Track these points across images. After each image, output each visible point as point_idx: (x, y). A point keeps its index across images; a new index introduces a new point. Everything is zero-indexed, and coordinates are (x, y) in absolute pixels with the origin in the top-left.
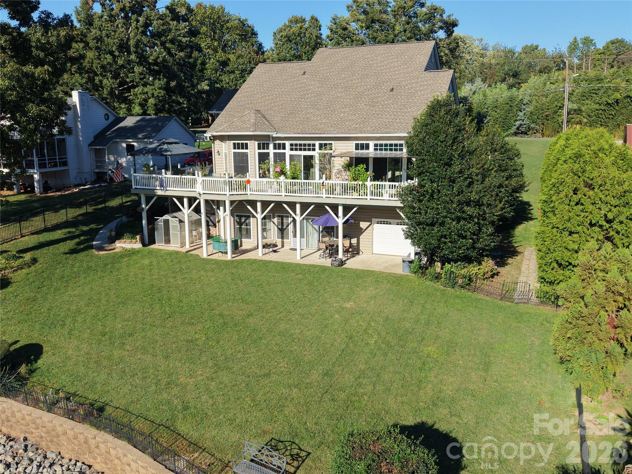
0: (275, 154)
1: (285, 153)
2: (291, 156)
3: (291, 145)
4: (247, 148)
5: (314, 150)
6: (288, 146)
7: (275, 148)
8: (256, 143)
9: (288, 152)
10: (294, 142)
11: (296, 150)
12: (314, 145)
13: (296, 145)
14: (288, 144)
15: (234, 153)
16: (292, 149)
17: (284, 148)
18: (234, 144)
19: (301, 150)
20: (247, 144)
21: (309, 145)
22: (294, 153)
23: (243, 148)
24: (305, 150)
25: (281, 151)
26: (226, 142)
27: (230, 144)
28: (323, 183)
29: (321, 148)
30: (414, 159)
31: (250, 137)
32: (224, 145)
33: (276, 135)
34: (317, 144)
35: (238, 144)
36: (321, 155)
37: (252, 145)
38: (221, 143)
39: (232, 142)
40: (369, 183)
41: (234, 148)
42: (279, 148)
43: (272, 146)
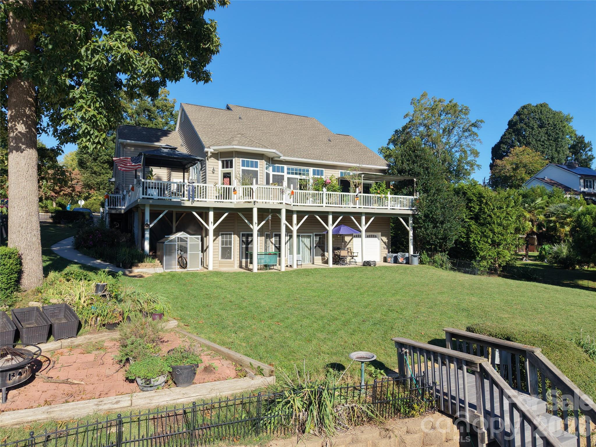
0: (273, 175)
1: (283, 176)
2: (288, 179)
3: (288, 169)
4: (257, 167)
5: (308, 175)
6: (286, 170)
7: (274, 171)
8: (265, 163)
9: (286, 175)
10: (291, 167)
11: (292, 173)
12: (308, 171)
13: (292, 169)
14: (286, 167)
15: (243, 170)
16: (288, 173)
17: (283, 171)
18: (243, 162)
19: (296, 174)
20: (257, 163)
21: (304, 170)
22: (291, 176)
23: (252, 166)
24: (300, 174)
25: (280, 173)
26: (234, 160)
27: (238, 161)
28: (357, 195)
29: (314, 174)
30: (415, 179)
31: (260, 156)
32: (220, 163)
33: (282, 158)
34: (311, 170)
35: (248, 162)
36: (314, 179)
37: (262, 164)
38: (216, 161)
39: (241, 159)
40: (389, 196)
41: (243, 165)
42: (278, 171)
43: (271, 168)
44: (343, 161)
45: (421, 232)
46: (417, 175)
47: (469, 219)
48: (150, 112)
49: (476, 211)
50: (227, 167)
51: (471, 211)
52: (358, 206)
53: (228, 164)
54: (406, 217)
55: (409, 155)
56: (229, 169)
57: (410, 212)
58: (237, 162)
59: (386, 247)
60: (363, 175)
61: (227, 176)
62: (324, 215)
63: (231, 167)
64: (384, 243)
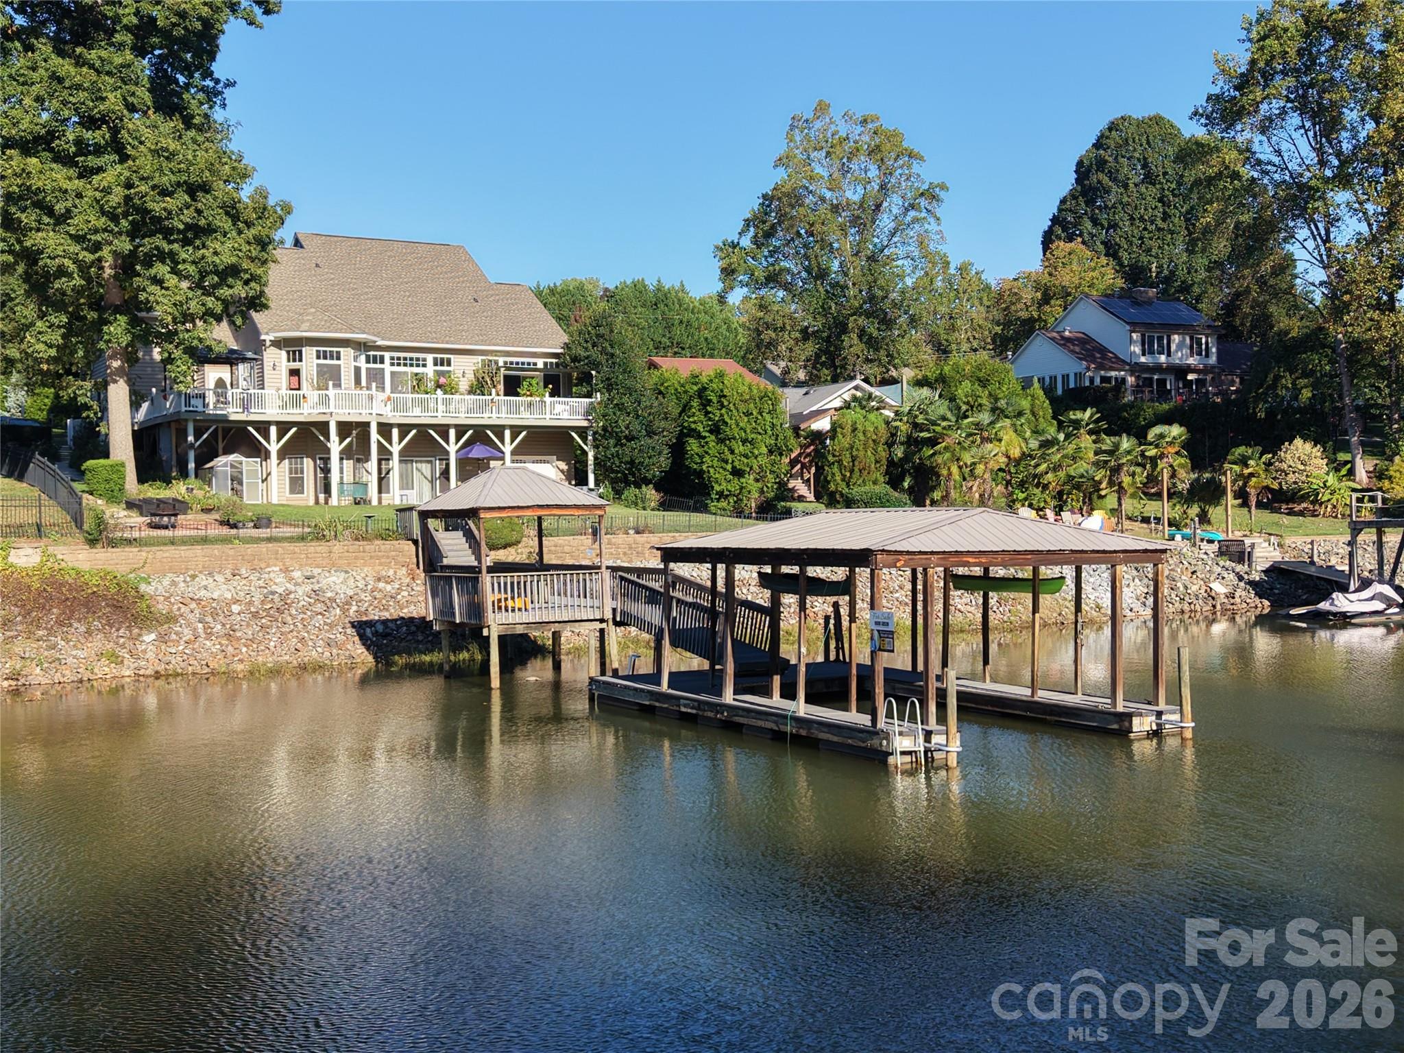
0: (367, 369)
1: (383, 369)
2: (393, 373)
3: (392, 358)
4: (338, 358)
5: (424, 366)
6: (387, 360)
7: (368, 361)
8: (352, 351)
9: (387, 368)
10: (396, 354)
11: (399, 364)
12: (424, 360)
13: (399, 359)
14: (387, 355)
15: (318, 365)
16: (392, 364)
17: (382, 362)
18: (318, 352)
19: (405, 365)
20: (338, 353)
21: (418, 359)
22: (396, 369)
23: (332, 359)
24: (412, 365)
25: (378, 366)
26: (304, 349)
27: (311, 352)
28: (492, 400)
29: (435, 364)
30: (594, 373)
31: (345, 343)
32: (284, 354)
33: (380, 343)
34: (430, 358)
35: (325, 352)
36: (435, 372)
37: (347, 353)
38: (278, 351)
39: (315, 349)
40: (548, 399)
41: (318, 357)
42: (375, 362)
43: (363, 358)
44: (483, 343)
46: (596, 365)
47: (708, 431)
49: (717, 419)
50: (294, 360)
51: (710, 419)
52: (494, 415)
53: (296, 356)
54: (582, 432)
55: (589, 333)
56: (297, 363)
57: (585, 424)
58: (309, 353)
59: (565, 477)
61: (295, 373)
62: (443, 430)
63: (301, 360)
64: (562, 471)
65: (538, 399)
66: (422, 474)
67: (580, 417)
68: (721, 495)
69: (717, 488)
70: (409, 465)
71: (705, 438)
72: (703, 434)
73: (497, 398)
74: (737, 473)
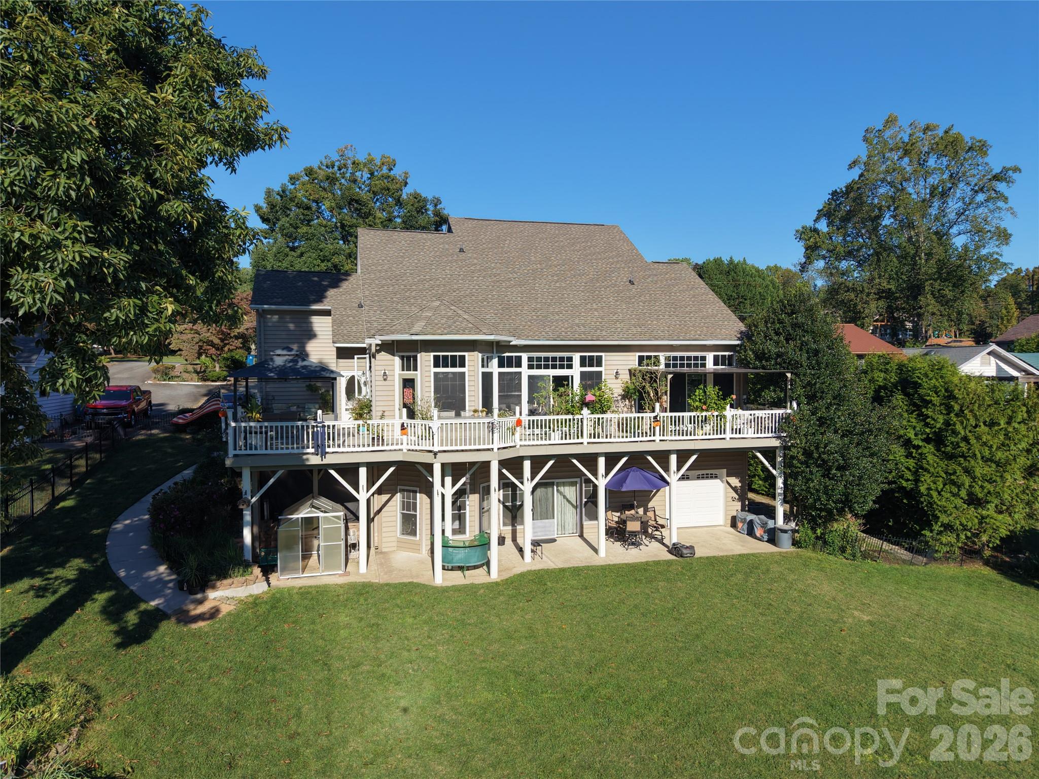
0: (500, 373)
1: (519, 374)
2: (530, 378)
3: (531, 359)
4: (463, 365)
5: (570, 367)
6: (525, 362)
7: (501, 365)
8: (480, 355)
9: (525, 372)
10: (535, 354)
11: (539, 367)
12: (570, 359)
13: (539, 359)
14: (525, 357)
15: (436, 374)
16: (530, 367)
17: (519, 365)
18: (436, 358)
19: (546, 367)
20: (462, 358)
21: (562, 359)
22: (535, 372)
23: (454, 366)
24: (554, 367)
25: (514, 370)
26: (419, 355)
27: (427, 358)
28: (655, 417)
29: (583, 364)
30: (789, 375)
31: (471, 346)
32: (397, 361)
33: (515, 342)
34: (576, 357)
35: (445, 357)
36: (583, 374)
37: (473, 359)
38: (390, 357)
39: (432, 354)
40: (729, 412)
41: (436, 365)
42: (510, 365)
43: (495, 361)
44: (641, 336)
45: (799, 486)
46: (794, 366)
47: (923, 440)
48: (360, 204)
49: (938, 426)
50: (409, 369)
51: (927, 425)
52: (657, 438)
53: (410, 363)
54: (769, 453)
55: (781, 322)
56: (412, 372)
57: (776, 443)
58: (425, 359)
59: (737, 497)
60: (670, 376)
61: (409, 384)
63: (415, 369)
64: (735, 489)
65: (716, 413)
66: (565, 497)
67: (770, 435)
68: (948, 527)
69: (944, 519)
70: (550, 489)
71: (917, 447)
72: (916, 442)
73: (662, 414)
74: (974, 501)
